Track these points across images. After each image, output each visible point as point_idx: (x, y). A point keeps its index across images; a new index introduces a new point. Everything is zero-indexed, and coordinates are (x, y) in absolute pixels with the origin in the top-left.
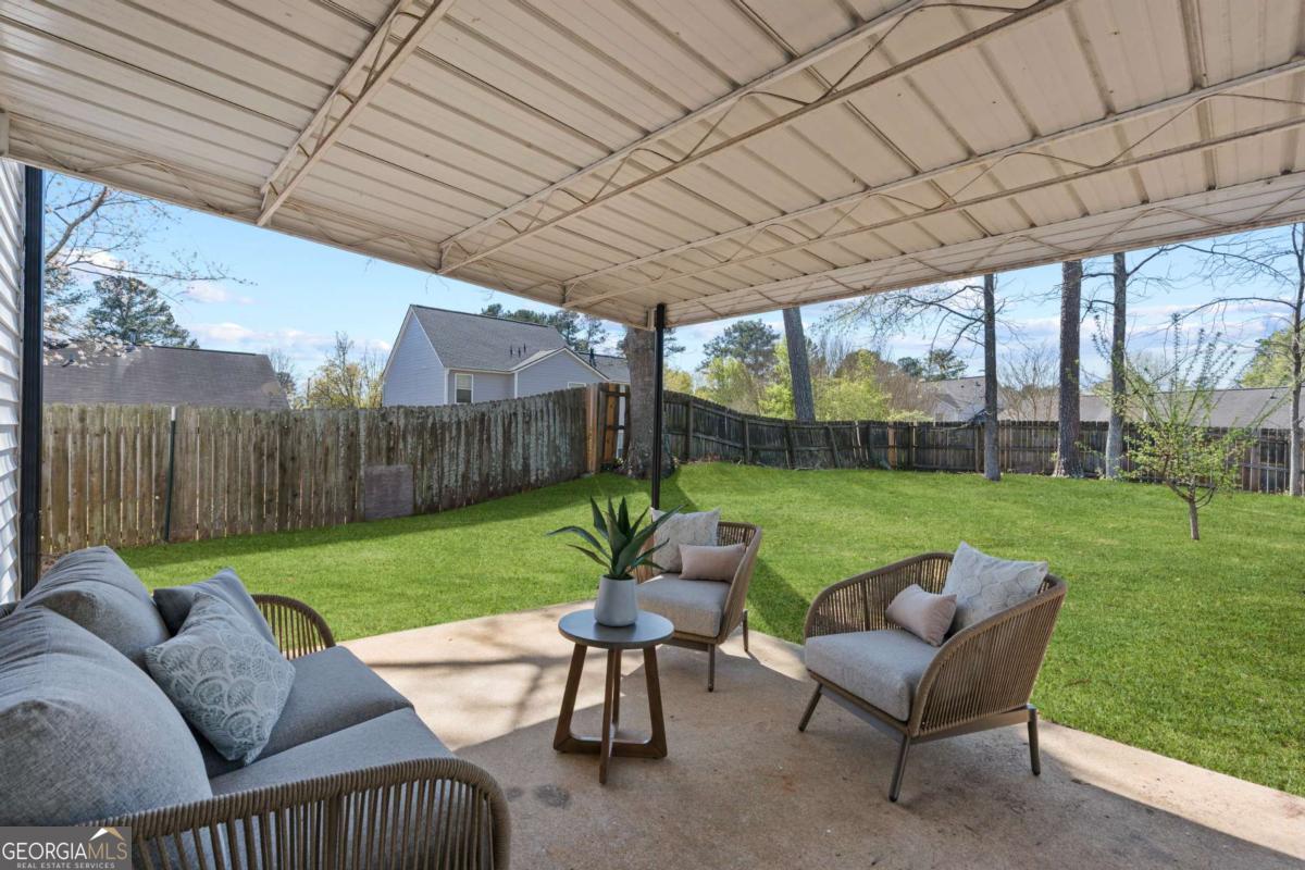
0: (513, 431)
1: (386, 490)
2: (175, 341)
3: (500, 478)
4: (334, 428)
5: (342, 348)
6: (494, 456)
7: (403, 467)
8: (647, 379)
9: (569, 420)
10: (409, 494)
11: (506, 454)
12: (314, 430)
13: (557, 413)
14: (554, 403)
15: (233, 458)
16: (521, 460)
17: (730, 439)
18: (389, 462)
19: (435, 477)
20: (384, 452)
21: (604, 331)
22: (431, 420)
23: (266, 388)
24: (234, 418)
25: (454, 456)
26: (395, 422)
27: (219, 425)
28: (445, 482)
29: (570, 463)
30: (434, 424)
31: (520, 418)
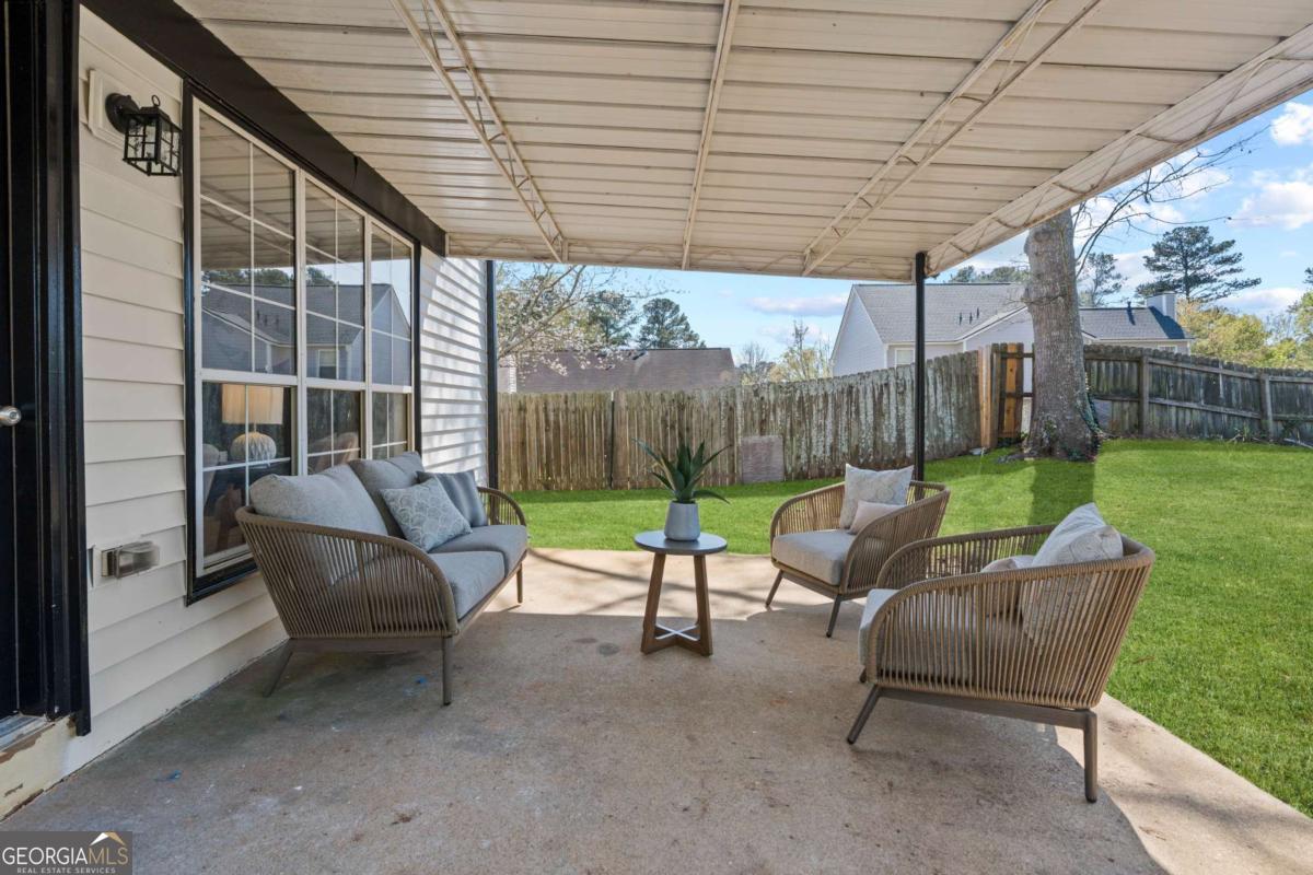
0: (885, 401)
1: (760, 458)
2: (692, 343)
3: (871, 449)
4: (717, 404)
5: (799, 334)
6: (864, 428)
7: (773, 437)
8: (1055, 334)
9: (955, 389)
10: (780, 461)
11: (876, 427)
12: (702, 406)
13: (938, 380)
14: (935, 371)
15: (649, 429)
16: (895, 433)
17: (1230, 405)
18: (762, 432)
19: (804, 447)
20: (757, 425)
21: (1119, 276)
22: (798, 394)
23: (725, 375)
24: (648, 397)
25: (821, 428)
26: (766, 397)
27: (639, 404)
28: (814, 453)
29: (957, 436)
30: (801, 398)
31: (892, 389)
